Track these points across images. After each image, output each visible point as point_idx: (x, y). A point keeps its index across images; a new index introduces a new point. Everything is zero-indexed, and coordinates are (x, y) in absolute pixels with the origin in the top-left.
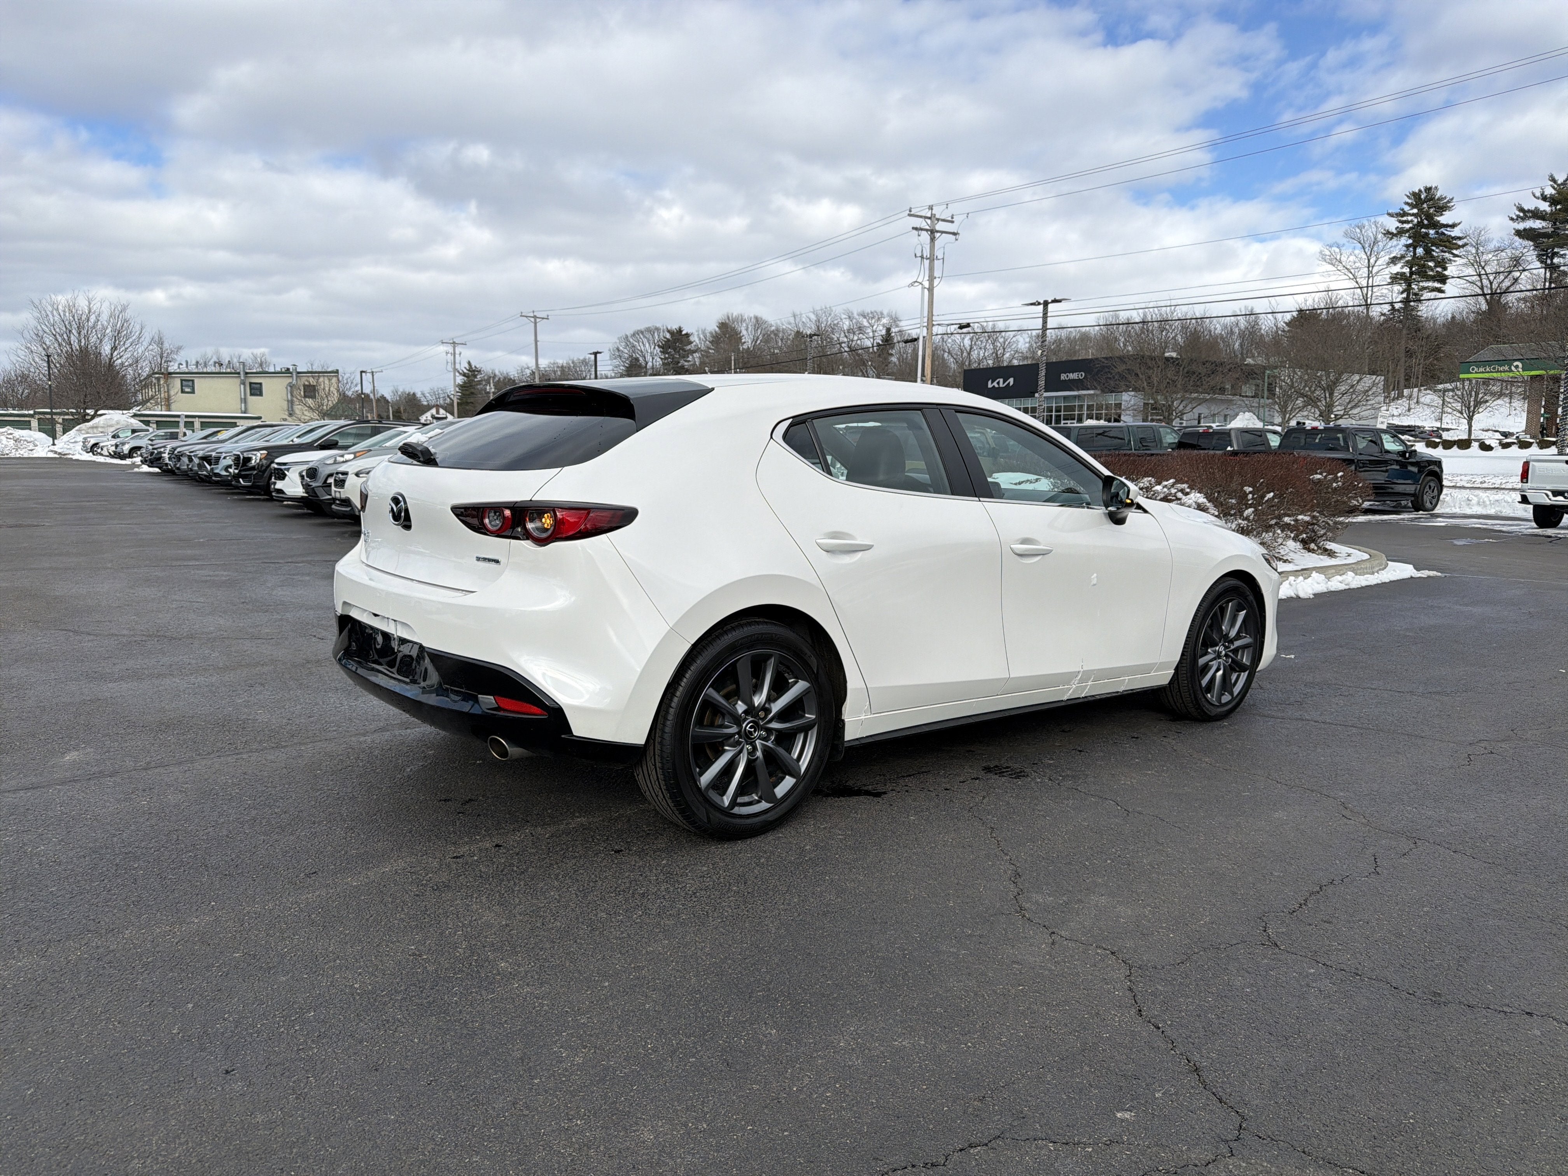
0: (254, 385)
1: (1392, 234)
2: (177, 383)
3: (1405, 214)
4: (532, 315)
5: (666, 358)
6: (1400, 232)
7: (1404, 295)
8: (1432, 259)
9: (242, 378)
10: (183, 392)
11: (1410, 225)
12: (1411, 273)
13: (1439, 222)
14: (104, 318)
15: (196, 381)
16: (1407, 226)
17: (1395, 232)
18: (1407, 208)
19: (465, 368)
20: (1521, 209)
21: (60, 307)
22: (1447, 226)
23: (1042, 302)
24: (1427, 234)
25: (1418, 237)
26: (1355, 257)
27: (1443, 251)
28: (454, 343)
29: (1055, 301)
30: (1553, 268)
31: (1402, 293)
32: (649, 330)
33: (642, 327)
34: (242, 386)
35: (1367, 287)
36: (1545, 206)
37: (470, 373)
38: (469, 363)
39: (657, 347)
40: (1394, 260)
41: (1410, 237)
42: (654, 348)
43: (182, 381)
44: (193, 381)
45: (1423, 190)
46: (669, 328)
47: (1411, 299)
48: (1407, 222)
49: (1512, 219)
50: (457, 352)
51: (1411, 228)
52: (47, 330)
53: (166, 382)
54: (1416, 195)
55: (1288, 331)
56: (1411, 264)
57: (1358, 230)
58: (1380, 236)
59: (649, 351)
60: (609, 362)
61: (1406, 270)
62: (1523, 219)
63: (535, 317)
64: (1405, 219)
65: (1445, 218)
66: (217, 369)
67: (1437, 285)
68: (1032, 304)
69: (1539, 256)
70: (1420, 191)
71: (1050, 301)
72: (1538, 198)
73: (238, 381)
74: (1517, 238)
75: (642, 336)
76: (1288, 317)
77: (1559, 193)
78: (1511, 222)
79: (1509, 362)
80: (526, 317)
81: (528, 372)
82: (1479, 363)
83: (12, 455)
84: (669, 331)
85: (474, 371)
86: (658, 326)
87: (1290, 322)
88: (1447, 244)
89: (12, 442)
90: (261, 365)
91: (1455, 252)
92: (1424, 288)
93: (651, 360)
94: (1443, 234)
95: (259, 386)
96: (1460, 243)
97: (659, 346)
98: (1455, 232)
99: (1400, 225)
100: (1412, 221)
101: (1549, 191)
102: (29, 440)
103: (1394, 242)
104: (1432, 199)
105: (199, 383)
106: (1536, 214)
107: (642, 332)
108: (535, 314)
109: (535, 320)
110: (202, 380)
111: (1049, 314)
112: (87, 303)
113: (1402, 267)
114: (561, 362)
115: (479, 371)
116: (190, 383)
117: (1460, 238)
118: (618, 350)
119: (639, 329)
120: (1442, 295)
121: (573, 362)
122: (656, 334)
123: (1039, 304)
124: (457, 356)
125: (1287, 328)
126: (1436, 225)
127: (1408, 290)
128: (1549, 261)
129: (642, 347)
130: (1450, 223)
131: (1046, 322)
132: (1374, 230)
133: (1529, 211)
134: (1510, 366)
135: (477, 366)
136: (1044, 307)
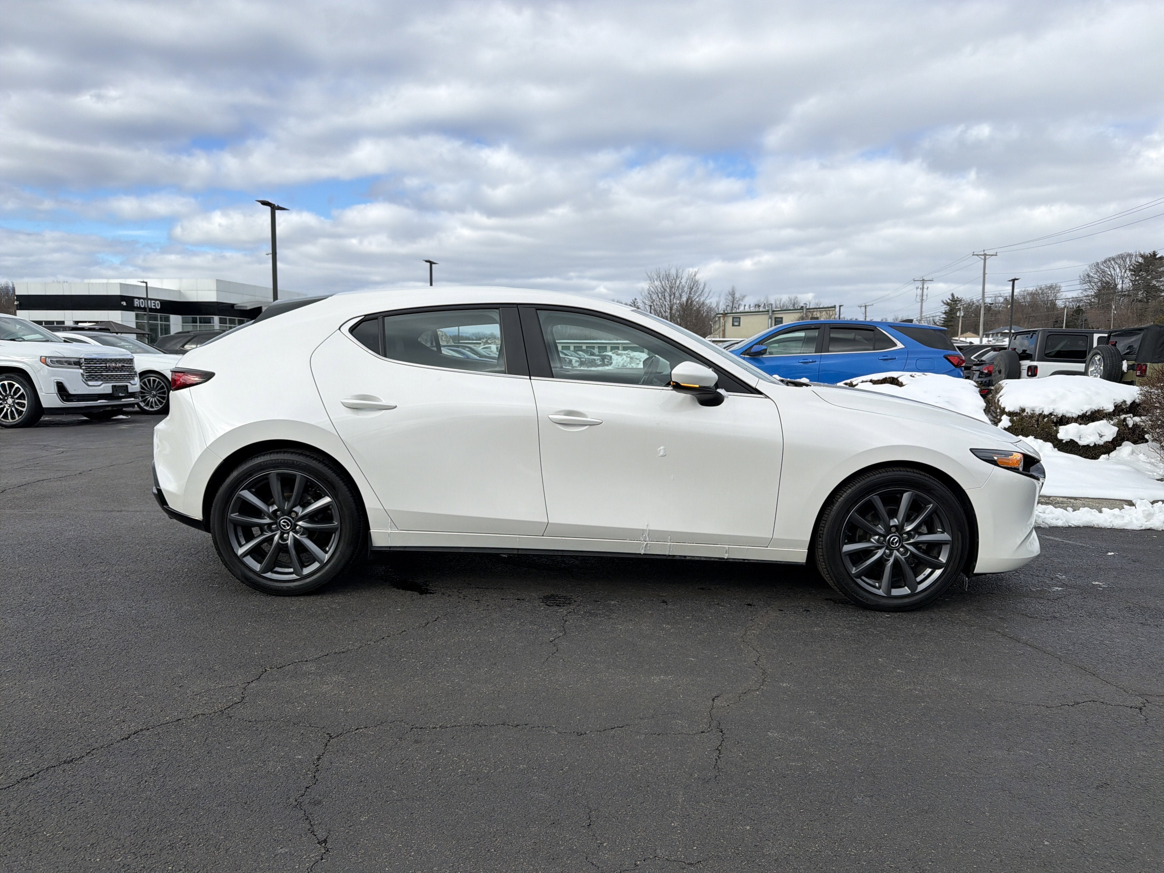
0: (778, 319)
2: (731, 319)
4: (982, 253)
5: (1136, 280)
9: (770, 314)
10: (733, 325)
14: (683, 281)
15: (742, 318)
19: (949, 299)
21: (661, 276)
28: (923, 280)
32: (1122, 257)
33: (1114, 255)
34: (770, 320)
37: (953, 303)
38: (953, 295)
39: (1127, 272)
42: (1125, 272)
43: (733, 318)
44: (740, 318)
46: (1142, 253)
50: (925, 287)
52: (654, 291)
53: (724, 319)
59: (1120, 275)
60: (1079, 287)
63: (985, 255)
66: (757, 310)
73: (767, 317)
75: (1113, 263)
80: (977, 255)
81: (1001, 300)
83: (628, 367)
84: (1142, 256)
85: (956, 301)
86: (1130, 252)
89: (629, 359)
90: (794, 305)
93: (1121, 282)
95: (780, 319)
97: (1130, 270)
102: (638, 358)
105: (743, 319)
107: (1114, 259)
108: (985, 252)
109: (985, 257)
110: (745, 317)
112: (675, 271)
114: (1031, 289)
115: (960, 301)
116: (738, 320)
118: (1088, 276)
119: (1110, 256)
121: (1041, 289)
122: (1128, 259)
124: (925, 290)
129: (1113, 272)
135: (959, 297)
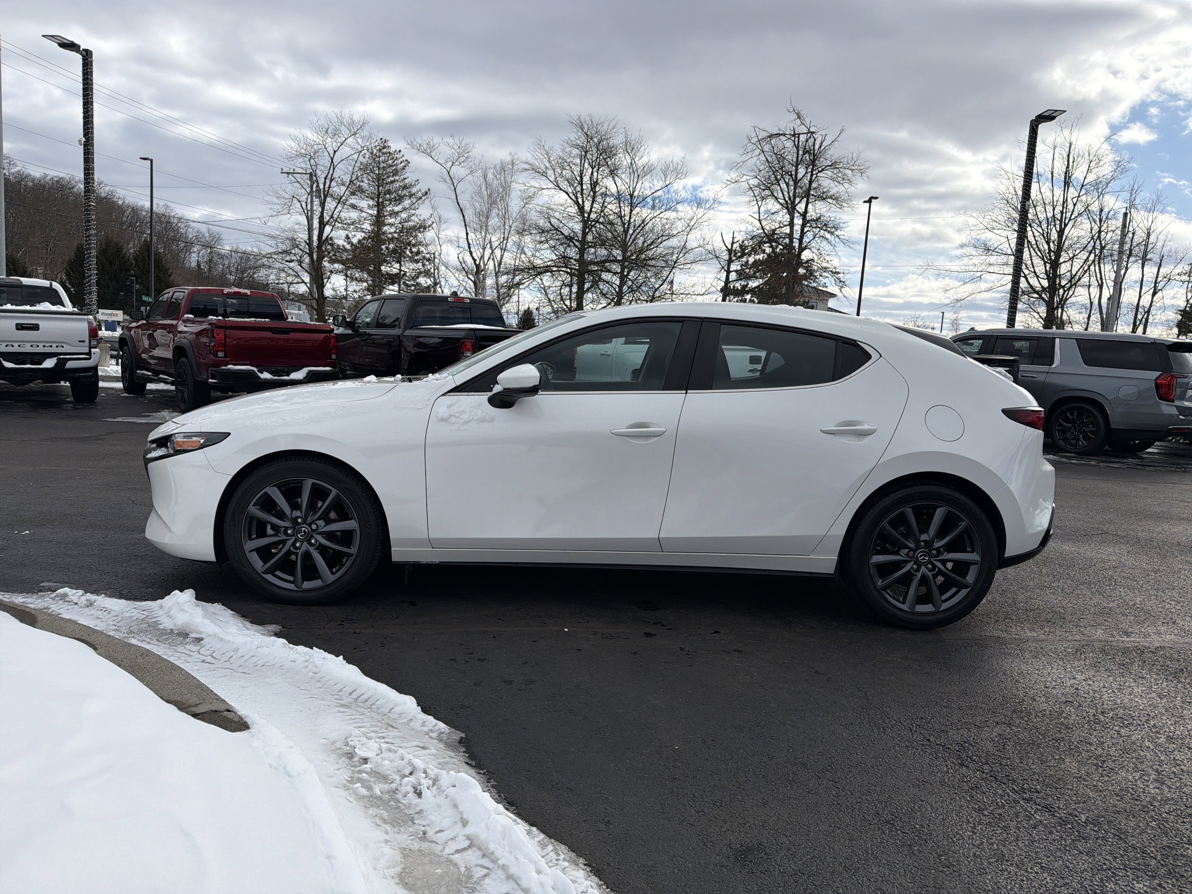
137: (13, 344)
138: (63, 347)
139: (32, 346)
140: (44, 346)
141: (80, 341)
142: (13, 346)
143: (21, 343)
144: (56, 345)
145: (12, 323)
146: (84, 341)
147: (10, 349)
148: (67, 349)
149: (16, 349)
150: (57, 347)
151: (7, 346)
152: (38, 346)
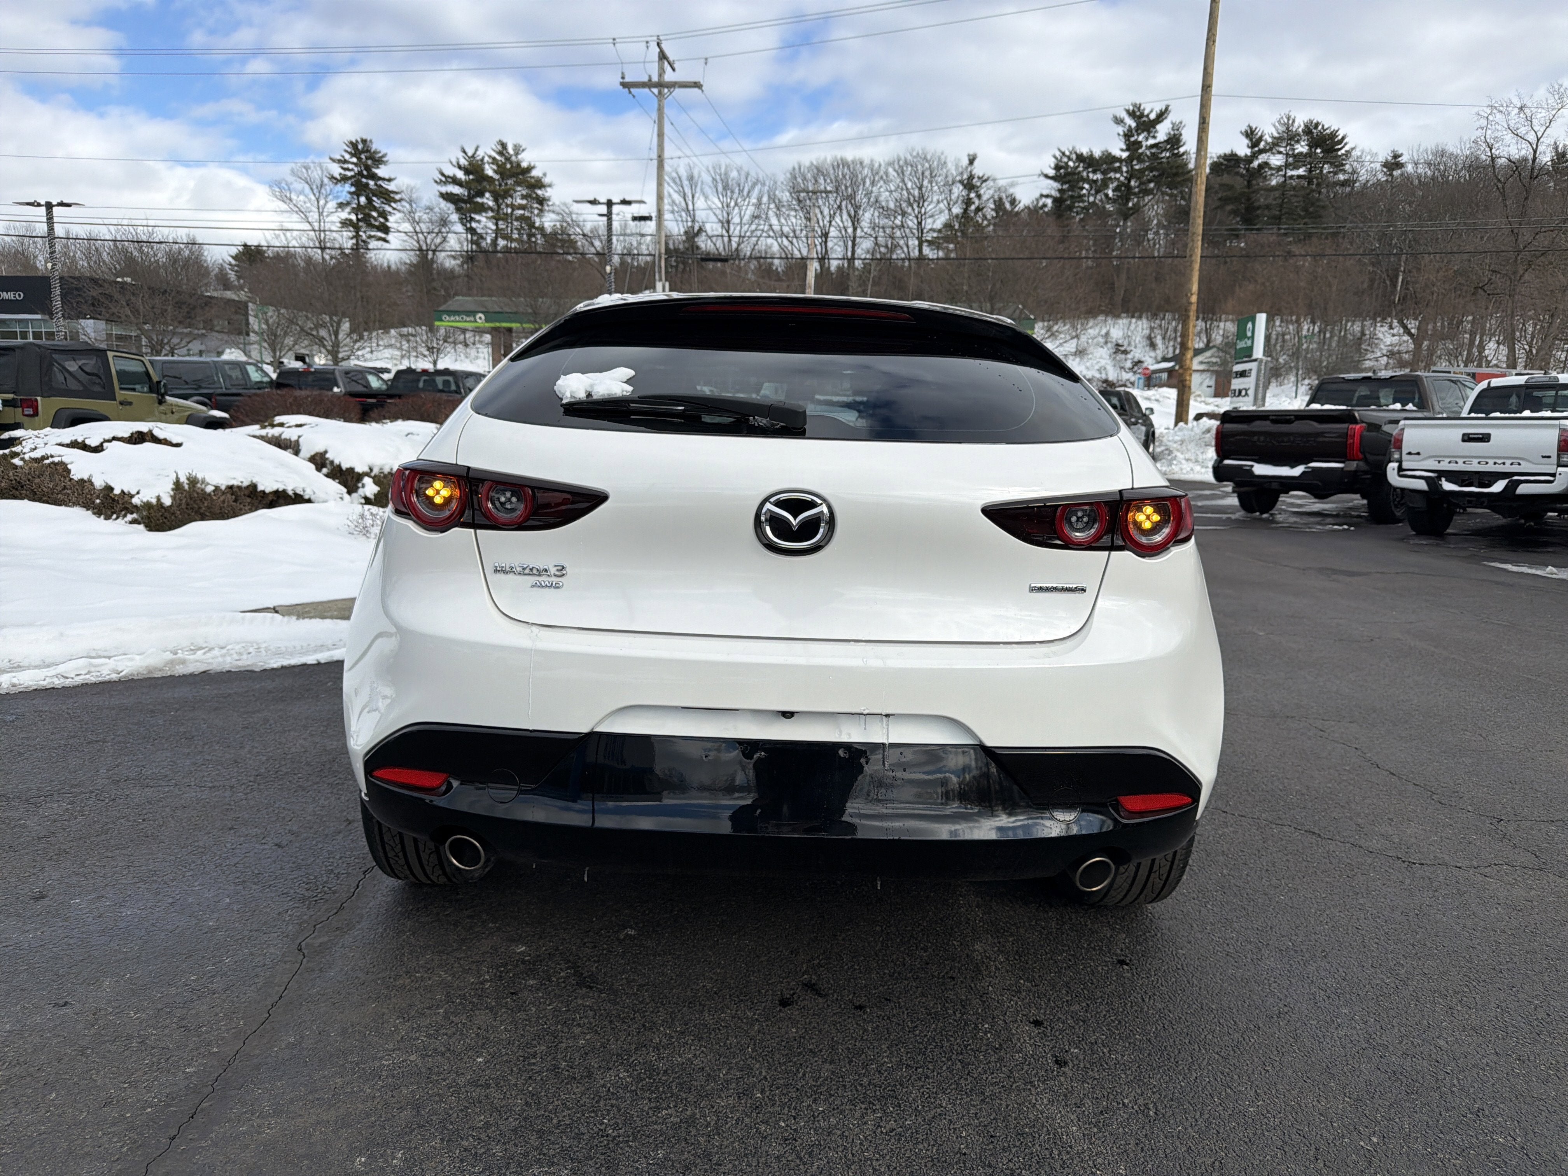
1: (336, 179)
3: (346, 162)
6: (344, 179)
7: (354, 241)
8: (375, 209)
11: (352, 173)
12: (358, 219)
13: (376, 174)
16: (349, 174)
17: (339, 177)
18: (347, 156)
20: (443, 174)
22: (383, 179)
23: (43, 203)
24: (367, 185)
25: (360, 188)
26: (305, 199)
27: (383, 203)
29: (61, 204)
30: (472, 231)
31: (352, 238)
35: (320, 231)
36: (460, 175)
40: (341, 206)
41: (352, 185)
45: (359, 140)
47: (360, 246)
48: (347, 169)
49: (436, 182)
51: (352, 177)
54: (354, 145)
55: (236, 265)
56: (355, 211)
57: (304, 170)
58: (326, 180)
61: (353, 217)
62: (445, 183)
64: (346, 166)
65: (381, 172)
67: (383, 235)
68: (28, 204)
69: (461, 219)
70: (357, 141)
71: (54, 203)
72: (454, 166)
74: (441, 200)
76: (234, 251)
77: (470, 164)
78: (435, 185)
79: (473, 313)
82: (450, 313)
87: (236, 256)
88: (387, 197)
91: (393, 204)
92: (370, 237)
94: (381, 186)
96: (397, 197)
98: (391, 187)
99: (342, 172)
100: (352, 170)
101: (463, 162)
103: (339, 187)
104: (368, 151)
106: (455, 181)
111: (55, 219)
113: (349, 213)
117: (396, 193)
120: (386, 245)
123: (39, 205)
125: (233, 262)
126: (374, 177)
127: (357, 236)
128: (468, 225)
130: (387, 177)
131: (53, 229)
132: (320, 172)
133: (449, 177)
134: (474, 316)
136: (47, 209)
137: (1457, 460)
138: (1519, 464)
139: (1479, 463)
140: (1495, 463)
141: (1543, 457)
142: (1457, 463)
143: (1467, 458)
144: (1511, 461)
145: (1458, 433)
146: (1549, 457)
147: (1453, 467)
148: (1525, 467)
149: (1460, 467)
150: (1512, 464)
151: (1450, 462)
152: (1487, 463)
